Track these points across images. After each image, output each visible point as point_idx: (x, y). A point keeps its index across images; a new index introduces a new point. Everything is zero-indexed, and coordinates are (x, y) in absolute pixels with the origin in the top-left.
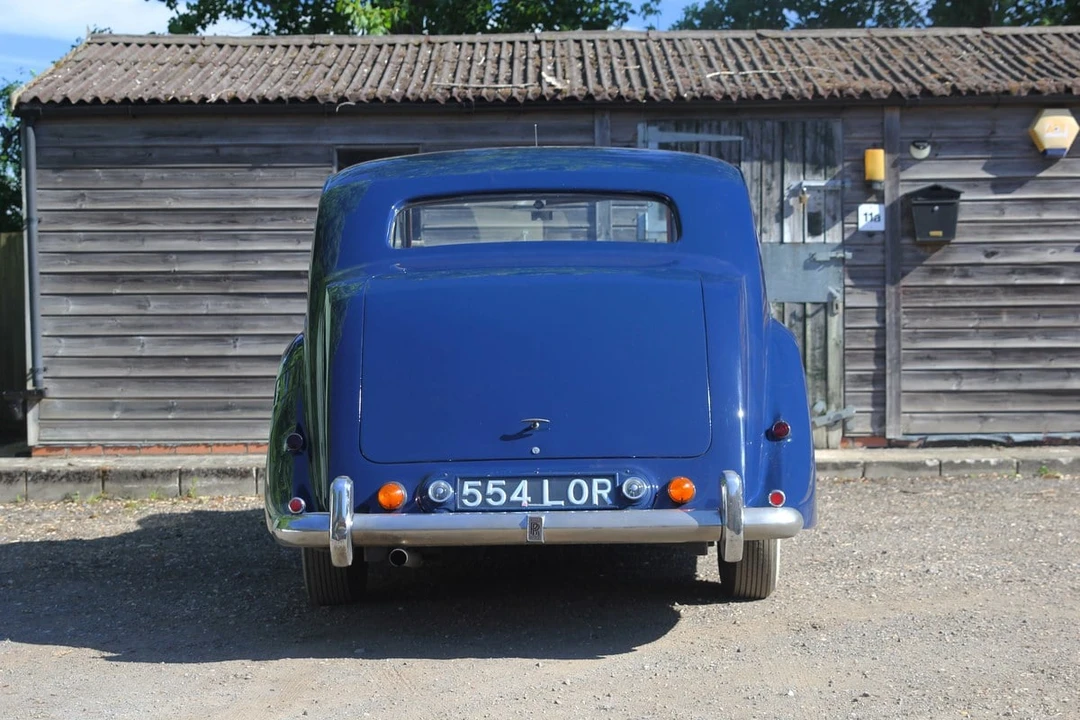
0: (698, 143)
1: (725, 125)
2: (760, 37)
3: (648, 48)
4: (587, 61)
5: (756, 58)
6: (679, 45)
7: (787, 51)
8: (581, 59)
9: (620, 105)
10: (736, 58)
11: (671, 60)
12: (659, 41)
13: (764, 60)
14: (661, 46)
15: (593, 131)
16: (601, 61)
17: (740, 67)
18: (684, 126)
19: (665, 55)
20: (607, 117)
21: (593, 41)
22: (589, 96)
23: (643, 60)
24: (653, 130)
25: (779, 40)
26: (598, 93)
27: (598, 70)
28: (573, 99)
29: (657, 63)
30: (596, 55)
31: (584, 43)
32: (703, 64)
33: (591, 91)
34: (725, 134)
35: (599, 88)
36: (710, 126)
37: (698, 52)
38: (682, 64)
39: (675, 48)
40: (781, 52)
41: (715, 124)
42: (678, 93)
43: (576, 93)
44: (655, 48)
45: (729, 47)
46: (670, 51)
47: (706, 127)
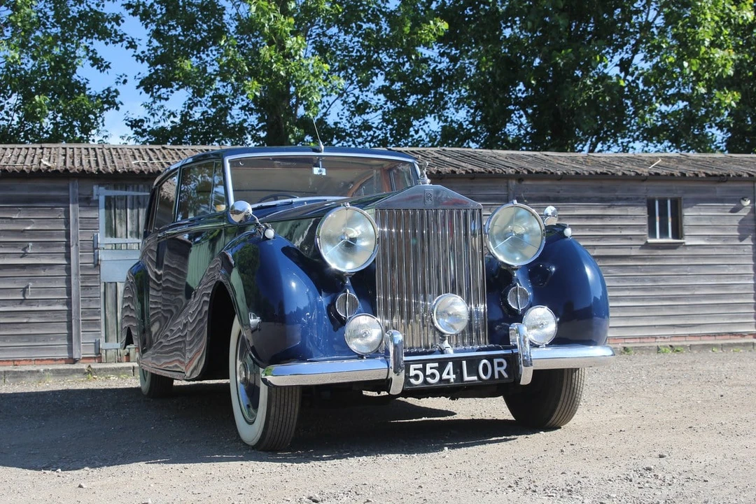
0: (126, 196)
1: (141, 186)
2: (164, 148)
3: (103, 152)
4: (68, 156)
5: (160, 157)
6: (119, 151)
7: (177, 154)
8: (65, 155)
9: (83, 175)
10: (150, 157)
11: (114, 157)
12: (109, 149)
13: (164, 157)
14: (110, 151)
15: (69, 189)
16: (75, 156)
17: (151, 159)
18: (119, 187)
19: (111, 154)
20: (76, 181)
21: (73, 148)
22: (66, 170)
23: (99, 157)
24: (102, 189)
25: (174, 150)
26: (71, 169)
27: (73, 160)
28: (57, 171)
29: (106, 157)
30: (73, 154)
31: (68, 149)
32: (131, 159)
33: (68, 167)
34: (141, 191)
35: (73, 167)
36: (133, 187)
37: (129, 154)
38: (120, 158)
39: (117, 152)
40: (174, 155)
41: (136, 186)
42: (115, 169)
43: (59, 169)
44: (106, 152)
45: (147, 152)
46: (114, 153)
47: (131, 188)
